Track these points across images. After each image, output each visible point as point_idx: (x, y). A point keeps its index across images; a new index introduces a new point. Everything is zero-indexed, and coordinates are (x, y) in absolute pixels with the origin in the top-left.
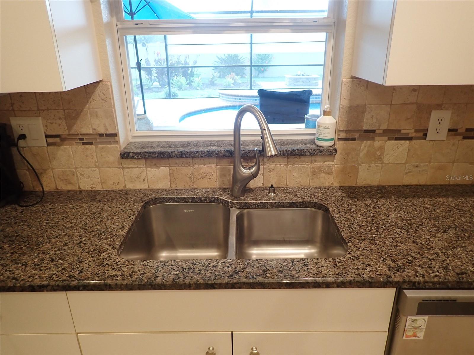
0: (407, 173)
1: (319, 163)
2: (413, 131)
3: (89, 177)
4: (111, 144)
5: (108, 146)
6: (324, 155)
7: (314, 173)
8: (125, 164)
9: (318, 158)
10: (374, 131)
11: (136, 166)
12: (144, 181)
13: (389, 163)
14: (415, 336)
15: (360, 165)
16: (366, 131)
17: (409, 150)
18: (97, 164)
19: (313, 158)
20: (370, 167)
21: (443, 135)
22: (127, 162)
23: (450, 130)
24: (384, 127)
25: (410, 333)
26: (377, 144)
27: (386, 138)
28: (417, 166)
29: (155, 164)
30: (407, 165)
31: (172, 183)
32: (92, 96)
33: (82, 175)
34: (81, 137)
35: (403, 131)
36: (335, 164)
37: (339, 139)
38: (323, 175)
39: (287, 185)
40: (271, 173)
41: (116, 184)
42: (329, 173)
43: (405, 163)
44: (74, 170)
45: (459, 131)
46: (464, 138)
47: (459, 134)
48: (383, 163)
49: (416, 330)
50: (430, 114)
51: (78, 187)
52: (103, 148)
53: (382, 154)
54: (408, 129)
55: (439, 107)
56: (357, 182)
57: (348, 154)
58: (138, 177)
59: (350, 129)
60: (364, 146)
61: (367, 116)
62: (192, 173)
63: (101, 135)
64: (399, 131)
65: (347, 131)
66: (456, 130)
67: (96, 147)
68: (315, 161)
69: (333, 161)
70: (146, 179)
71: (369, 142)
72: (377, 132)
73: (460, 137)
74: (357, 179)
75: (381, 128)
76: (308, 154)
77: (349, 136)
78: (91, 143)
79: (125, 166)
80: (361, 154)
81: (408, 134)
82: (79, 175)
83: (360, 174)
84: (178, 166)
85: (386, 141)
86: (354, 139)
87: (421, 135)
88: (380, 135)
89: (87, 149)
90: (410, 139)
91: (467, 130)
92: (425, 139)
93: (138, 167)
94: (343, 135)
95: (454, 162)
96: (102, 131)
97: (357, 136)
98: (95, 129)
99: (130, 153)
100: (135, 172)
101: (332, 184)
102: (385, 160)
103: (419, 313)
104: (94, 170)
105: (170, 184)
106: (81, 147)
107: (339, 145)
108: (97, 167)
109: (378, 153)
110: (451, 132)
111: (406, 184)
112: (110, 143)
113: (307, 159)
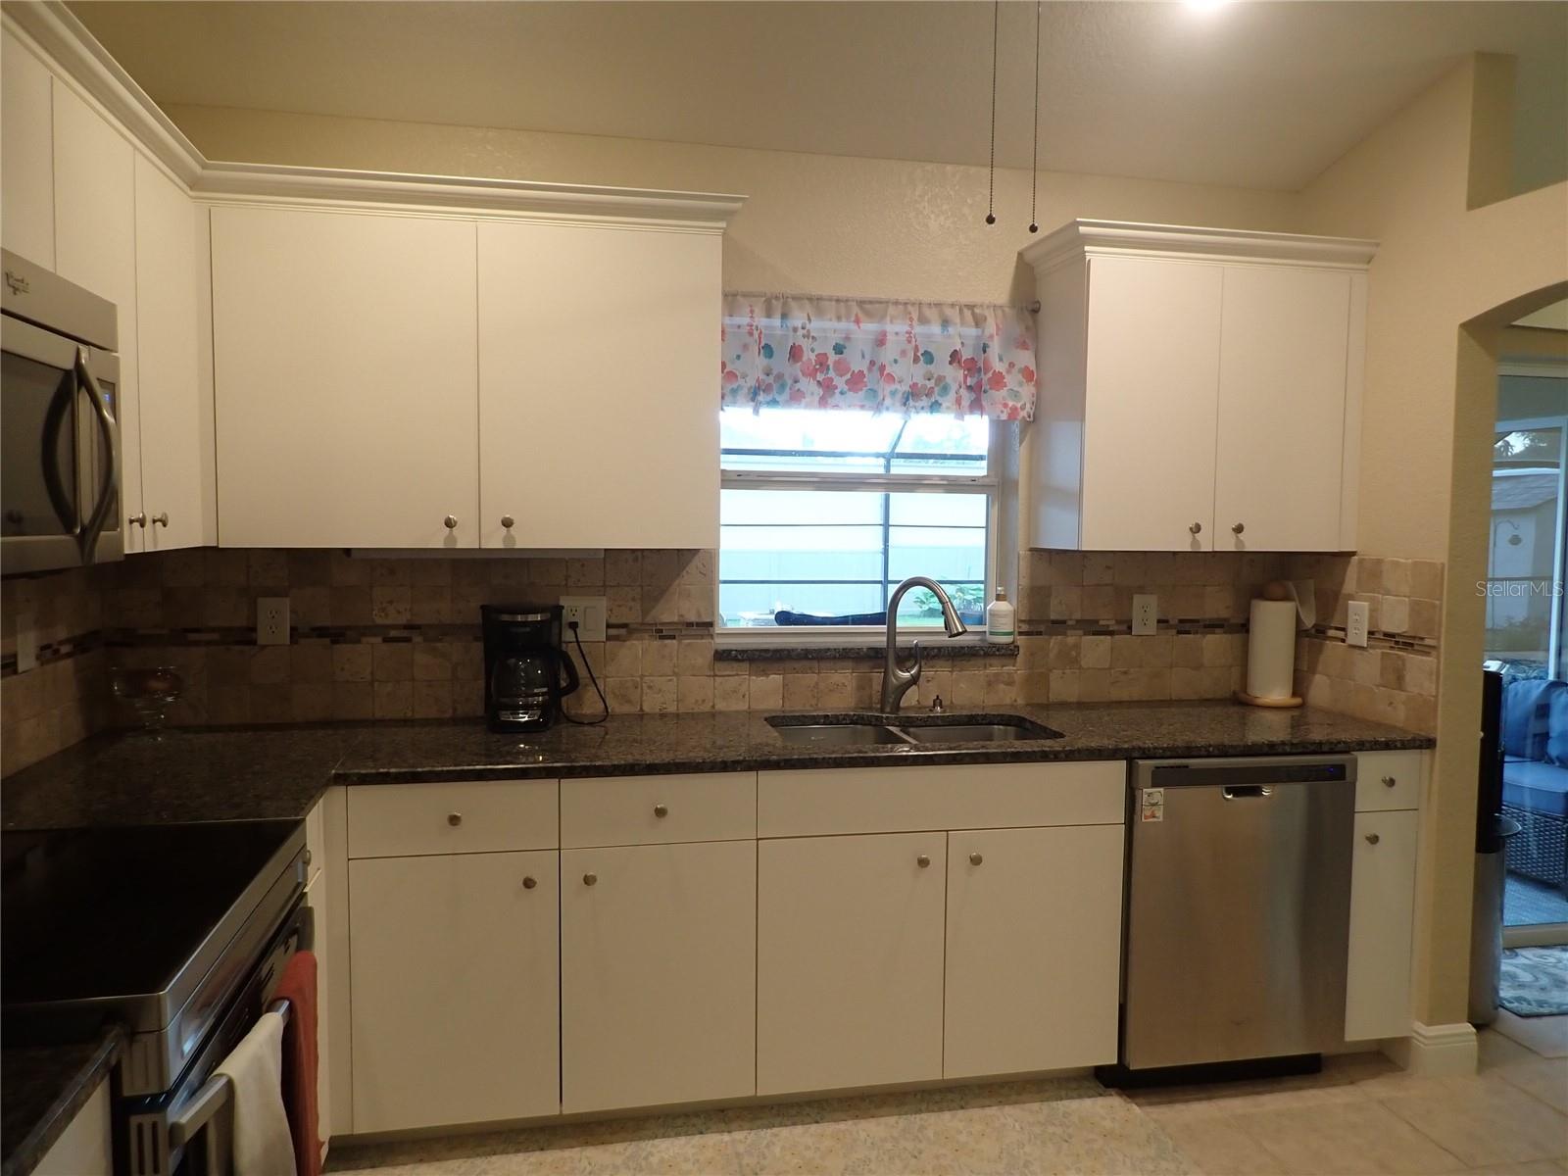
0: (1113, 683)
1: (995, 669)
2: (1114, 622)
3: (660, 690)
4: (702, 639)
5: (699, 641)
6: (1003, 655)
7: (989, 684)
8: (719, 670)
9: (994, 661)
10: (1064, 622)
11: (734, 673)
12: (744, 696)
13: (1089, 668)
14: (1154, 817)
15: (1050, 671)
16: (1054, 622)
17: (1112, 649)
18: (676, 670)
19: (988, 661)
20: (1064, 673)
21: (1151, 628)
22: (722, 667)
23: (1159, 621)
24: (1078, 616)
25: (1148, 813)
26: (1071, 640)
27: (1081, 632)
28: (1125, 673)
29: (763, 671)
30: (1113, 671)
31: (786, 700)
32: (687, 569)
33: (650, 687)
34: (659, 627)
35: (1101, 623)
36: (1017, 669)
37: (1020, 633)
38: (1002, 686)
39: (952, 702)
40: (930, 684)
41: (700, 702)
42: (1011, 683)
43: (1110, 668)
44: (638, 679)
45: (1171, 622)
46: (1179, 632)
47: (1171, 627)
48: (1080, 668)
49: (1154, 808)
50: (1132, 598)
51: (639, 708)
52: (689, 644)
53: (1079, 654)
54: (1107, 620)
55: (1141, 590)
56: (1048, 698)
57: (1032, 654)
58: (735, 692)
59: (1034, 618)
60: (1054, 642)
61: (1054, 602)
62: (817, 684)
63: (690, 625)
64: (1097, 622)
65: (1029, 622)
66: (1167, 621)
67: (680, 643)
68: (991, 666)
69: (1014, 666)
70: (747, 696)
71: (1059, 637)
72: (1070, 623)
73: (1174, 631)
74: (1048, 692)
75: (1073, 617)
76: (982, 652)
77: (1032, 629)
78: (673, 637)
79: (718, 673)
80: (1052, 655)
81: (1108, 626)
82: (645, 688)
83: (1053, 685)
84: (797, 673)
85: (1081, 636)
86: (1040, 633)
87: (1124, 627)
88: (1073, 628)
89: (666, 645)
90: (1111, 633)
91: (1181, 621)
92: (1130, 633)
93: (738, 675)
94: (1025, 628)
95: (1171, 667)
96: (693, 618)
97: (1042, 628)
98: (682, 616)
99: (732, 650)
100: (733, 681)
101: (1016, 701)
102: (1083, 664)
103: (1154, 785)
104: (670, 680)
105: (781, 702)
106: (657, 643)
107: (1021, 641)
108: (675, 674)
109: (1074, 653)
110: (1161, 625)
111: (1114, 699)
112: (702, 637)
113: (980, 662)
